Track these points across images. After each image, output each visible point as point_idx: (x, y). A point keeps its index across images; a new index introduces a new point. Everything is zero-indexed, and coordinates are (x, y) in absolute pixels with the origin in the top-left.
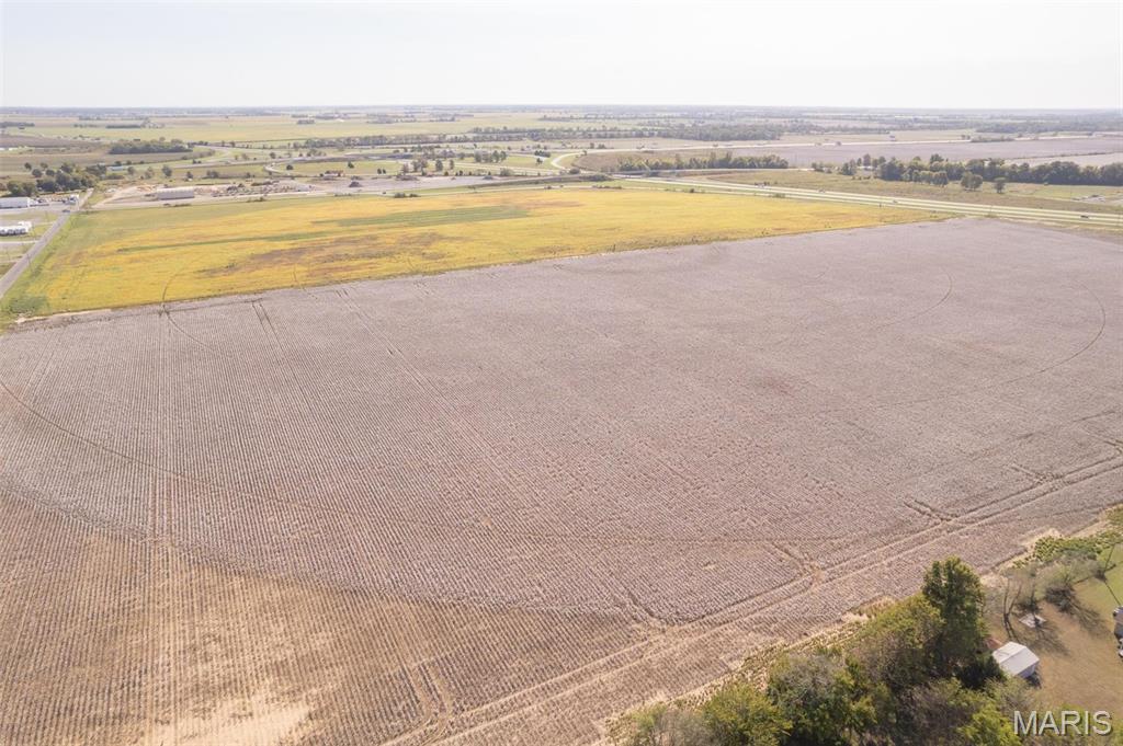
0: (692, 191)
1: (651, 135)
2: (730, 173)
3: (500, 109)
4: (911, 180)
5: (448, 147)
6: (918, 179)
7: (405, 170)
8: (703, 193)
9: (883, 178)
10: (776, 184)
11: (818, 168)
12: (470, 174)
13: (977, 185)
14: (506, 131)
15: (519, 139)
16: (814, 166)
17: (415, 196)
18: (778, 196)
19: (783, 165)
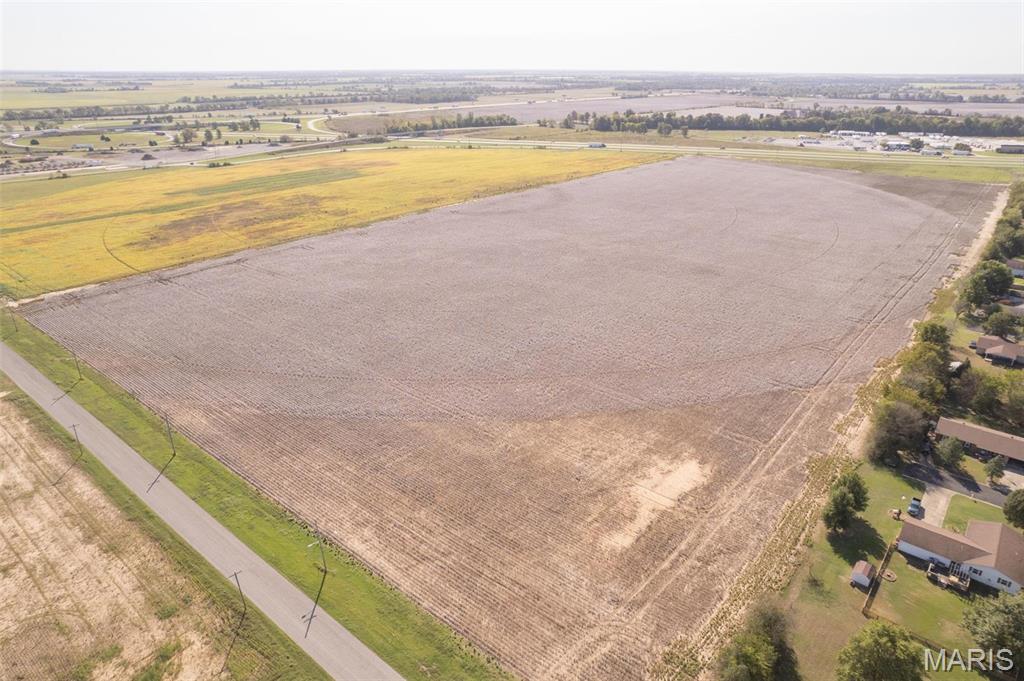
0: (470, 147)
1: (365, 100)
2: (477, 130)
3: (173, 76)
4: (619, 130)
5: (181, 117)
6: (625, 129)
7: (176, 141)
8: (479, 148)
9: (597, 129)
10: (525, 138)
11: (542, 124)
12: (250, 142)
13: (669, 133)
14: (216, 100)
15: (242, 107)
16: (539, 122)
17: (229, 165)
18: (540, 148)
19: (514, 123)
